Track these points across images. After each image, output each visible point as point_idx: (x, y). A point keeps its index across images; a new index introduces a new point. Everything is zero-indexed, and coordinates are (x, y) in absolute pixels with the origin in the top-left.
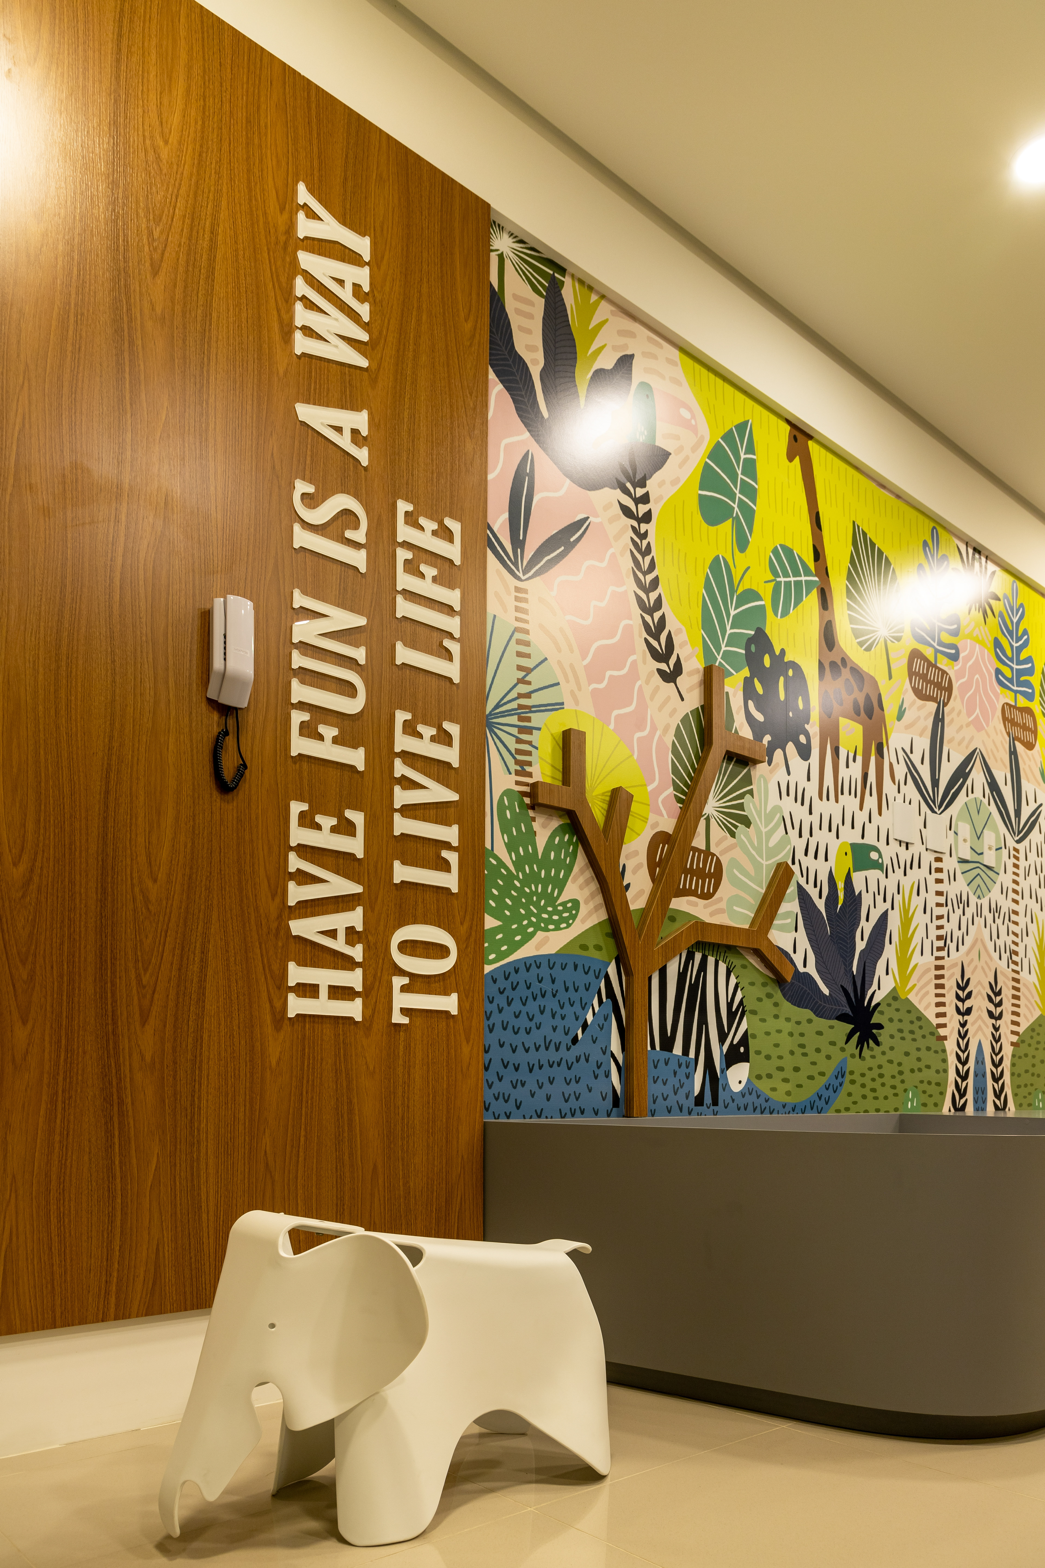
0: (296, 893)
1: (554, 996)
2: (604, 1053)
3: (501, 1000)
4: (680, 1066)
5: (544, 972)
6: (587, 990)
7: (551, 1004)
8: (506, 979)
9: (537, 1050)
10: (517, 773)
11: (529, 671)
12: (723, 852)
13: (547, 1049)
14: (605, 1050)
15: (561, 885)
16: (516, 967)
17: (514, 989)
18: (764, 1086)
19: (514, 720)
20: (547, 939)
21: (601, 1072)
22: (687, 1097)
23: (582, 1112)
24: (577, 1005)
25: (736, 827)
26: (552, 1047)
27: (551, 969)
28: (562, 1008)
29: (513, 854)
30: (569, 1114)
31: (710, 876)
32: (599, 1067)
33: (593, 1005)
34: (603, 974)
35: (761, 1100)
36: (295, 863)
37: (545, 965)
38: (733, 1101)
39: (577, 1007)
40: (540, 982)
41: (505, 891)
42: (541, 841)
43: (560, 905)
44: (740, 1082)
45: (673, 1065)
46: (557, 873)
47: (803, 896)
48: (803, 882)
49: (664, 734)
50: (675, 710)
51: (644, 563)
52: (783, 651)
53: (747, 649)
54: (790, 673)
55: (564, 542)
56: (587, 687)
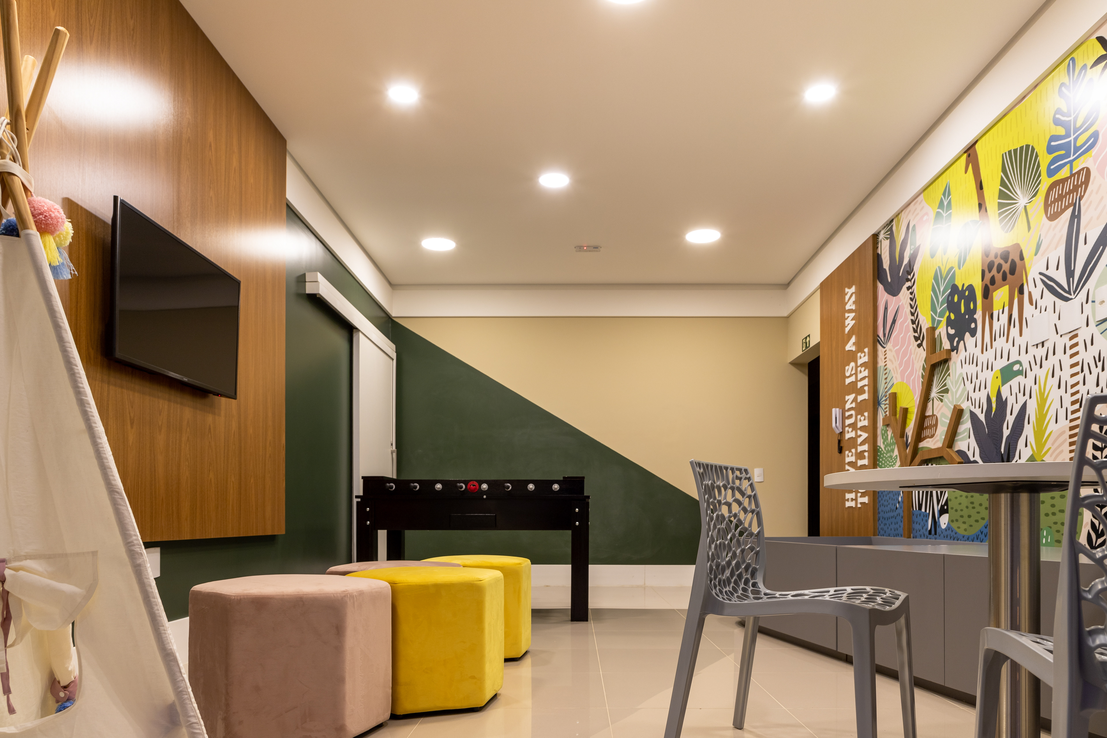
1: (892, 492)
2: (903, 512)
3: (882, 496)
4: (924, 516)
7: (891, 495)
9: (888, 514)
10: (885, 416)
11: (886, 379)
12: (938, 412)
15: (893, 451)
18: (954, 526)
19: (884, 398)
21: (902, 520)
22: (926, 531)
25: (943, 396)
26: (891, 512)
28: (894, 496)
29: (884, 446)
31: (934, 426)
33: (901, 494)
35: (953, 533)
36: (847, 467)
38: (942, 533)
39: (897, 496)
41: (882, 460)
42: (890, 437)
43: (893, 459)
44: (945, 524)
45: (922, 516)
46: (893, 447)
47: (973, 415)
48: (972, 409)
49: (919, 372)
50: (922, 357)
51: (913, 303)
52: (963, 285)
53: (948, 302)
54: (967, 293)
55: (894, 322)
56: (899, 371)
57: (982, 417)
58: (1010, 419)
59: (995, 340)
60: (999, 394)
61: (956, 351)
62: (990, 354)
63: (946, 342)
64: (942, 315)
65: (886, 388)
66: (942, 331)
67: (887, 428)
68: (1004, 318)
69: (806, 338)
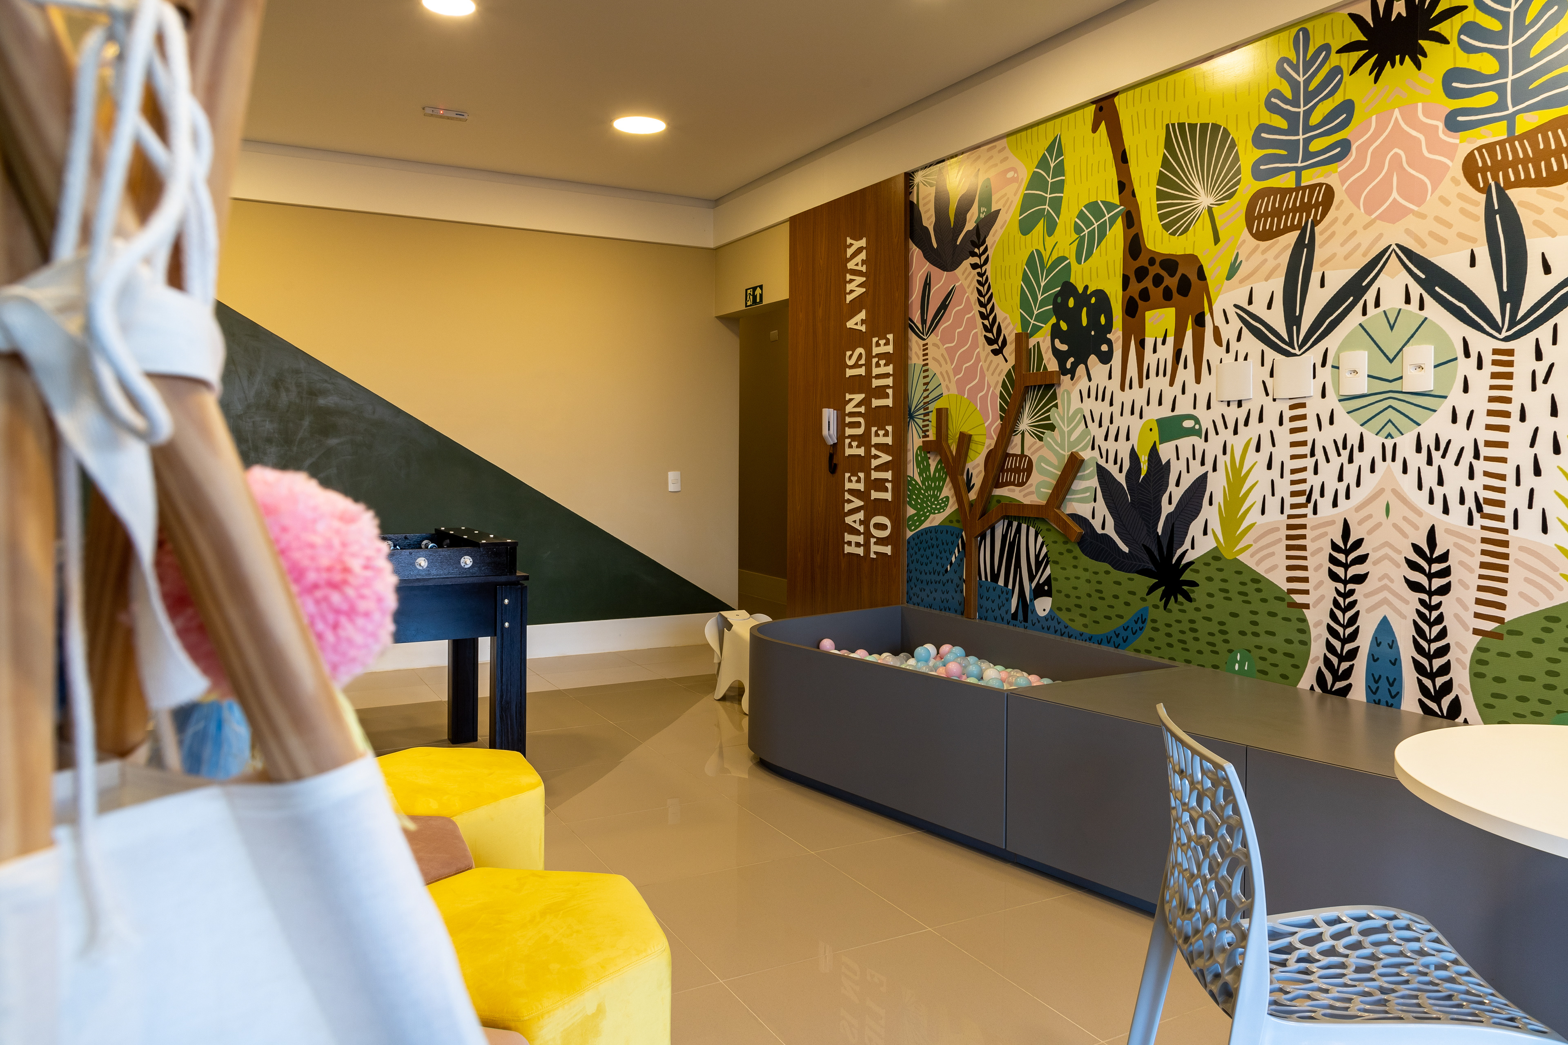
0: (848, 507)
1: (937, 547)
2: (960, 579)
3: (916, 549)
4: (1002, 593)
5: (933, 535)
6: (952, 544)
7: (936, 551)
8: (918, 538)
9: (930, 574)
10: (924, 437)
11: (927, 384)
12: (1033, 453)
13: (934, 574)
14: (961, 578)
15: (940, 489)
16: (922, 533)
17: (921, 543)
18: (1064, 616)
19: (922, 411)
20: (934, 518)
21: (958, 589)
22: (1007, 613)
23: (949, 610)
24: (948, 552)
25: (1043, 433)
26: (936, 573)
27: (936, 533)
28: (941, 553)
29: (921, 477)
30: (943, 609)
31: (1024, 470)
32: (958, 587)
33: (955, 553)
34: (960, 536)
35: (1061, 626)
36: (847, 496)
37: (933, 531)
38: (1039, 622)
39: (948, 554)
40: (931, 540)
41: (917, 497)
42: (932, 469)
43: (940, 500)
44: (1044, 610)
45: (998, 592)
46: (939, 484)
47: (1102, 474)
48: (1102, 462)
49: (995, 388)
50: (1002, 370)
51: (984, 290)
52: (1086, 288)
53: (1055, 303)
54: (1093, 300)
55: (944, 307)
56: (954, 380)
57: (1121, 478)
58: (1175, 492)
59: (1148, 377)
60: (1154, 453)
61: (1069, 376)
62: (1138, 395)
63: (1050, 359)
64: (1043, 318)
65: (925, 398)
66: (1043, 342)
67: (929, 455)
68: (1166, 352)
69: (754, 289)
